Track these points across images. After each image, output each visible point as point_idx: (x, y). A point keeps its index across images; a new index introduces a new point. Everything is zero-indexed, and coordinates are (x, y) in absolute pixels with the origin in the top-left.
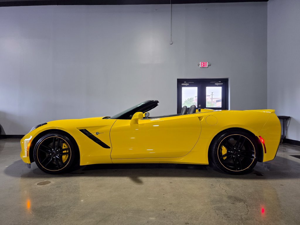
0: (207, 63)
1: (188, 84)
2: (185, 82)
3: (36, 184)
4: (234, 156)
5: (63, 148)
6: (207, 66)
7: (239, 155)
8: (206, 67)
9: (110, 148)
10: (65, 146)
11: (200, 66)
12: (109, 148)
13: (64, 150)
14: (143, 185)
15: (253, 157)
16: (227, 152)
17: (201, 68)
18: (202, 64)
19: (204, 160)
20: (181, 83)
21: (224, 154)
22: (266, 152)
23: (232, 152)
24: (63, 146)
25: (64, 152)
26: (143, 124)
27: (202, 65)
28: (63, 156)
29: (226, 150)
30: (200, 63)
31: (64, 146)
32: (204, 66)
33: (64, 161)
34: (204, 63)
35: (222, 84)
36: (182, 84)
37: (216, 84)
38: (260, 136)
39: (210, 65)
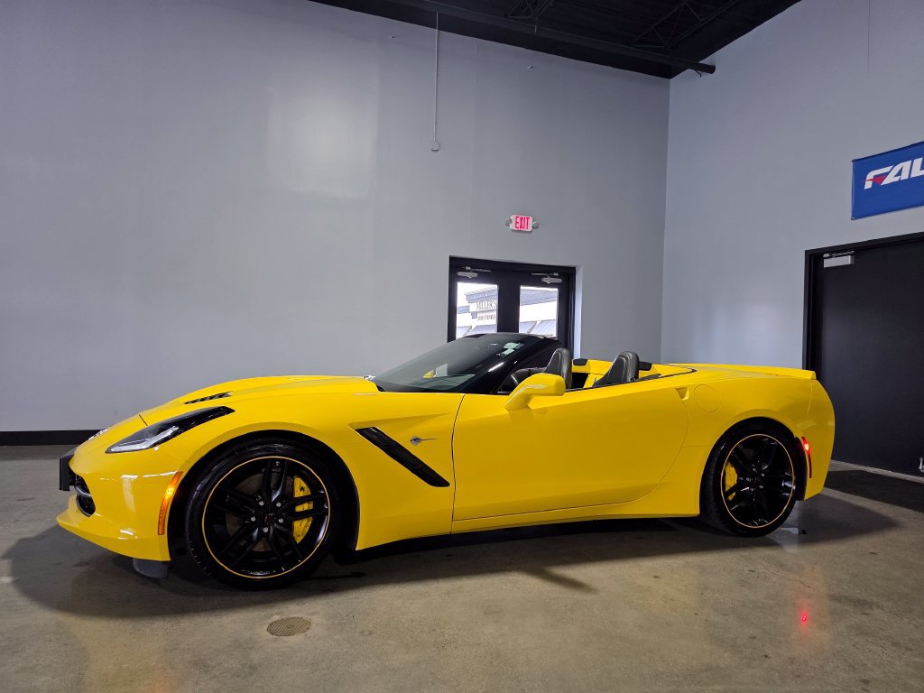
0: (531, 219)
1: (476, 275)
2: (468, 268)
4: (752, 490)
5: (298, 494)
6: (530, 229)
7: (761, 487)
8: (525, 230)
9: (447, 484)
10: (302, 489)
11: (512, 226)
12: (444, 483)
13: (302, 500)
15: (788, 490)
16: (737, 481)
17: (513, 231)
18: (519, 220)
19: (689, 505)
20: (459, 267)
21: (731, 486)
22: (810, 476)
23: (748, 479)
24: (297, 488)
25: (299, 509)
27: (518, 225)
28: (297, 524)
29: (736, 476)
30: (513, 218)
31: (300, 488)
32: (521, 227)
34: (521, 219)
35: (560, 281)
36: (460, 274)
37: (545, 280)
38: (803, 438)
39: (537, 227)
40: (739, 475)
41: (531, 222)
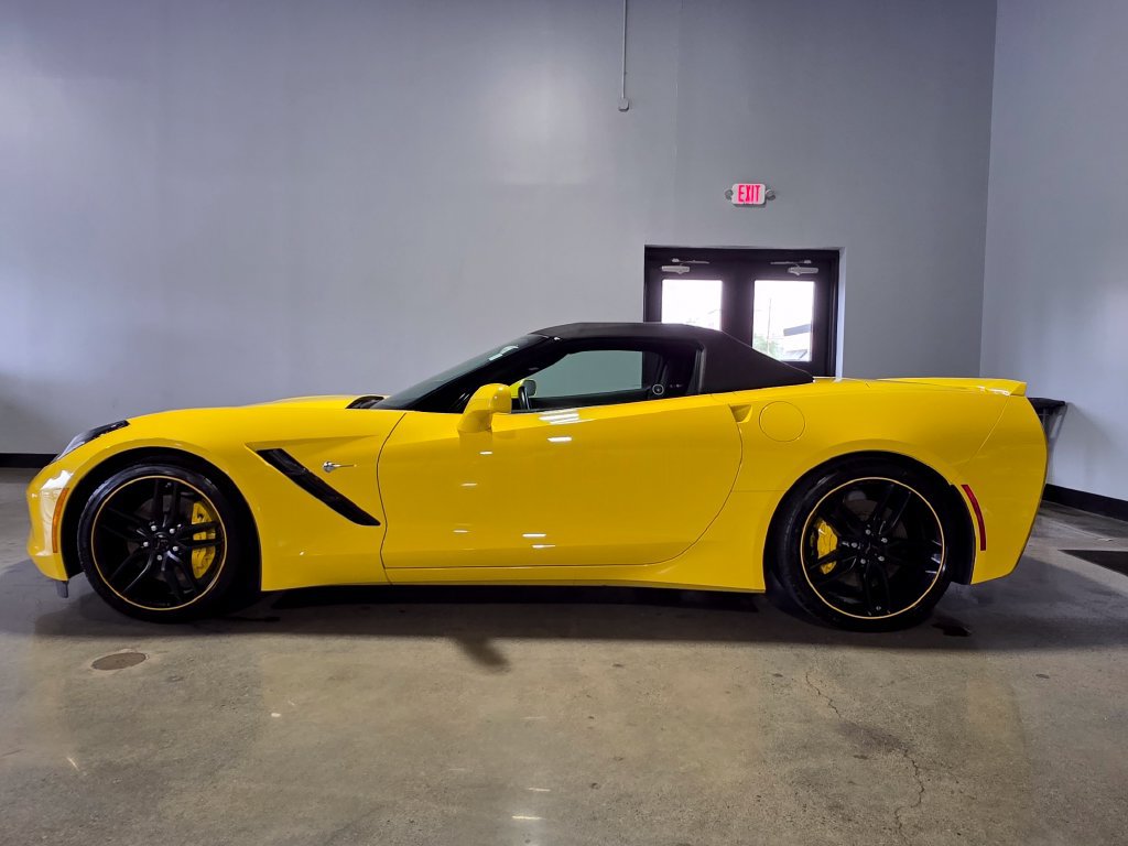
0: (763, 187)
1: (687, 269)
2: (675, 260)
3: (89, 664)
4: (863, 561)
5: (196, 521)
6: (761, 201)
7: (881, 559)
8: (755, 202)
9: (378, 524)
10: (201, 516)
11: (735, 199)
12: (375, 523)
13: (200, 528)
14: (509, 676)
15: (936, 566)
16: (837, 546)
17: (736, 205)
18: (744, 190)
19: (748, 576)
20: (658, 261)
21: (827, 552)
22: (983, 547)
23: (854, 545)
24: (195, 515)
25: (197, 537)
26: (511, 434)
27: (744, 197)
28: (195, 554)
29: (835, 539)
30: (735, 188)
31: (199, 514)
32: (748, 199)
33: (200, 573)
34: (748, 188)
35: (815, 270)
36: (665, 268)
37: (792, 270)
38: (965, 487)
39: (773, 197)
40: (840, 540)
41: (762, 192)
